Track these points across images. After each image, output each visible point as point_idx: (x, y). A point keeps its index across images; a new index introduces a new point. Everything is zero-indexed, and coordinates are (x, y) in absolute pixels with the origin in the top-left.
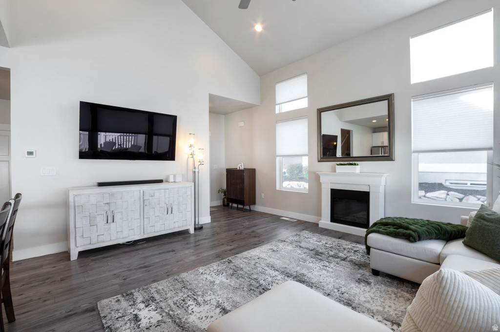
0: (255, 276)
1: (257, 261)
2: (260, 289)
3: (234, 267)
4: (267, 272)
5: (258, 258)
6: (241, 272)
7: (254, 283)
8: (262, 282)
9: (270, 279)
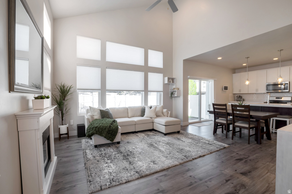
0: (171, 148)
1: (168, 156)
2: (169, 144)
3: (182, 153)
4: (165, 149)
5: (167, 157)
6: (178, 150)
7: (171, 146)
8: (168, 146)
9: (164, 147)
